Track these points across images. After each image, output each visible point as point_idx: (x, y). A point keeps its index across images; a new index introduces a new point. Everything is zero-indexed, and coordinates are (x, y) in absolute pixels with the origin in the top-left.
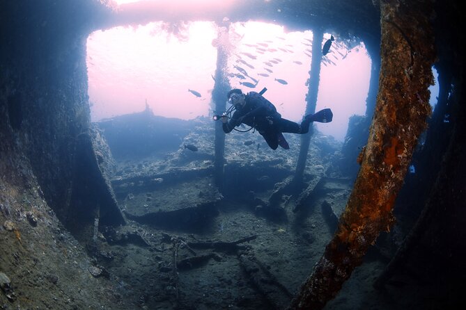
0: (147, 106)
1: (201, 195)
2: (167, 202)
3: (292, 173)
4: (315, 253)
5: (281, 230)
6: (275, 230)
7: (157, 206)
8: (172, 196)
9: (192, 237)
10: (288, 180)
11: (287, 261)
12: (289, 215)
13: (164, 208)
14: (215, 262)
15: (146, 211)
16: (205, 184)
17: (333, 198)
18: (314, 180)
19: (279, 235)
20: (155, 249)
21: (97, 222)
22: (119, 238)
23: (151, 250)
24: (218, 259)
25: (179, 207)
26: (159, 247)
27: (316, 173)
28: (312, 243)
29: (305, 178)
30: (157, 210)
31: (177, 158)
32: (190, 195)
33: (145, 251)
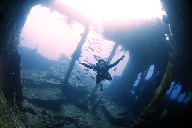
0: (37, 47)
1: (57, 95)
2: (42, 95)
3: (90, 93)
4: (101, 124)
5: (87, 114)
6: (85, 114)
7: (38, 96)
8: (44, 93)
9: (54, 113)
10: (89, 95)
11: (92, 126)
12: (89, 109)
13: (41, 98)
14: (66, 125)
15: (32, 97)
16: (58, 91)
17: (106, 104)
18: (98, 97)
19: (87, 116)
20: (40, 117)
21: (15, 99)
22: (23, 109)
23: (38, 117)
24: (67, 124)
25: (47, 99)
26: (42, 116)
27: (98, 94)
28: (99, 120)
29: (95, 96)
30: (37, 98)
31: (45, 75)
32: (52, 94)
33: (36, 117)
